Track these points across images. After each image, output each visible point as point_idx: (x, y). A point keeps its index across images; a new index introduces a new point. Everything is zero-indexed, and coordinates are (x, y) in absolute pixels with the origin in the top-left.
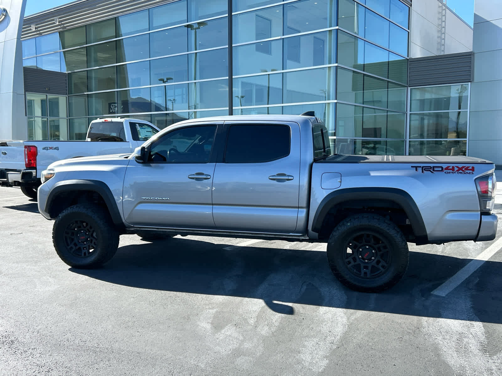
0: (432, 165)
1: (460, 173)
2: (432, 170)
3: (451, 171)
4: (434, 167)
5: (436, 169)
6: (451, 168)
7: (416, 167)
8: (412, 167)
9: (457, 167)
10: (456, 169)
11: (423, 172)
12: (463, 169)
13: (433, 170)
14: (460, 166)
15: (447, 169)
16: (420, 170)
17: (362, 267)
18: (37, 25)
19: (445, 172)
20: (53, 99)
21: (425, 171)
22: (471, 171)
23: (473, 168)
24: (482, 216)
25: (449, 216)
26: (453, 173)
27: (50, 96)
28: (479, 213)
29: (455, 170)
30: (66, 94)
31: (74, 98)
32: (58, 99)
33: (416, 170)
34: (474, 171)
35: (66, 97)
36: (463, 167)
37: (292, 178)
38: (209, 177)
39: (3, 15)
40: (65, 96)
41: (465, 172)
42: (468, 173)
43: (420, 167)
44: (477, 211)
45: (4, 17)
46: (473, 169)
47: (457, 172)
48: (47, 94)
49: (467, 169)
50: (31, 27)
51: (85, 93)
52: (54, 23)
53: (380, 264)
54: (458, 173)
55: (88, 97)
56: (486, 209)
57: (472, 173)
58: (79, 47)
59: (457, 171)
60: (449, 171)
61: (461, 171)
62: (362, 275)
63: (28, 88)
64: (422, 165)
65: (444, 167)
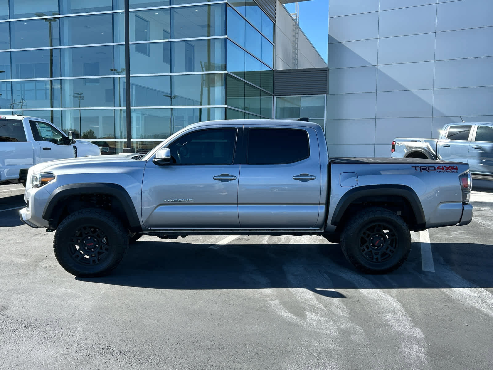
0: (427, 166)
1: (448, 171)
2: (428, 170)
3: (441, 170)
4: (428, 167)
5: (430, 169)
6: (441, 167)
7: (416, 167)
8: (412, 167)
9: (445, 167)
10: (445, 168)
11: (421, 171)
12: (450, 169)
13: (429, 170)
14: (448, 166)
15: (438, 168)
17: (373, 253)
19: (437, 171)
21: (423, 171)
22: (456, 170)
24: (464, 206)
25: (441, 207)
26: (443, 172)
28: (462, 203)
29: (445, 170)
33: (416, 170)
36: (450, 167)
37: (314, 178)
38: (235, 178)
41: (452, 171)
42: (454, 172)
43: (418, 167)
44: (460, 202)
46: (457, 169)
49: (452, 168)
53: (389, 250)
56: (466, 199)
62: (374, 260)
64: (420, 165)
65: (436, 167)
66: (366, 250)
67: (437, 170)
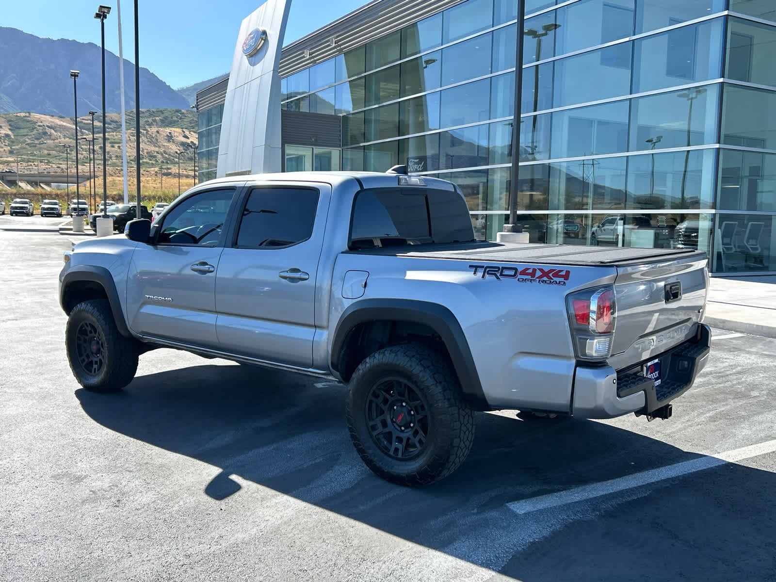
0: (501, 265)
1: (543, 281)
2: (498, 275)
3: (529, 277)
4: (503, 268)
5: (506, 272)
6: (530, 271)
7: (476, 267)
8: (470, 266)
9: (541, 270)
10: (538, 273)
11: (483, 277)
12: (551, 275)
13: (501, 275)
14: (547, 268)
15: (524, 273)
16: (480, 274)
17: (394, 439)
18: (311, 49)
19: (519, 280)
20: (325, 153)
21: (487, 276)
22: (562, 279)
23: (568, 273)
24: (578, 368)
26: (531, 281)
27: (319, 150)
28: (574, 361)
29: (536, 276)
30: (340, 147)
31: (349, 152)
32: (330, 153)
33: (475, 273)
34: (567, 280)
35: (340, 150)
36: (551, 271)
37: (307, 277)
38: (212, 269)
39: (262, 39)
40: (338, 149)
41: (552, 281)
42: (557, 283)
43: (483, 267)
44: (570, 358)
45: (263, 41)
46: (567, 276)
47: (538, 280)
48: (314, 147)
49: (557, 274)
50: (303, 53)
51: (362, 144)
52: (329, 45)
53: (418, 437)
54: (539, 282)
55: (364, 149)
56: (585, 355)
57: (564, 282)
58: (356, 77)
59: (540, 277)
60: (525, 277)
61: (545, 279)
62: (392, 453)
63: (288, 138)
64: (485, 264)
65: (520, 270)
66: (380, 429)
67: (520, 277)
